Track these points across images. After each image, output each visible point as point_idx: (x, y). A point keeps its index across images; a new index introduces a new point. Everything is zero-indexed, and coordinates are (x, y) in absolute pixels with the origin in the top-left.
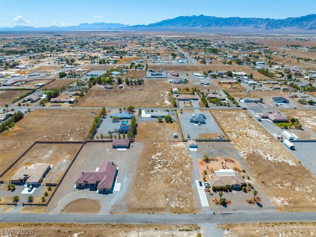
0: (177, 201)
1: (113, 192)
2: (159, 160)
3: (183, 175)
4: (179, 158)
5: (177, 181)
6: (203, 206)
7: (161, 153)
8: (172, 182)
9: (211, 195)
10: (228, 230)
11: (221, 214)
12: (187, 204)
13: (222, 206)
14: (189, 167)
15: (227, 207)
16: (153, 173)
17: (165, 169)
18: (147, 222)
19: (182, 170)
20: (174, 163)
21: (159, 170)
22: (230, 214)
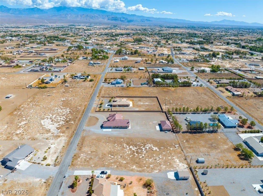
0: (86, 157)
1: (102, 129)
2: (144, 149)
3: (119, 163)
4: (151, 162)
5: (111, 158)
6: (75, 171)
7: (158, 150)
8: (110, 156)
9: (87, 179)
10: (45, 183)
11: (63, 182)
12: (81, 162)
13: (71, 185)
14: (134, 169)
15: (69, 187)
16: (124, 145)
17: (130, 152)
18: (71, 143)
19: (127, 163)
20: (140, 158)
21: (128, 149)
22: (60, 188)
